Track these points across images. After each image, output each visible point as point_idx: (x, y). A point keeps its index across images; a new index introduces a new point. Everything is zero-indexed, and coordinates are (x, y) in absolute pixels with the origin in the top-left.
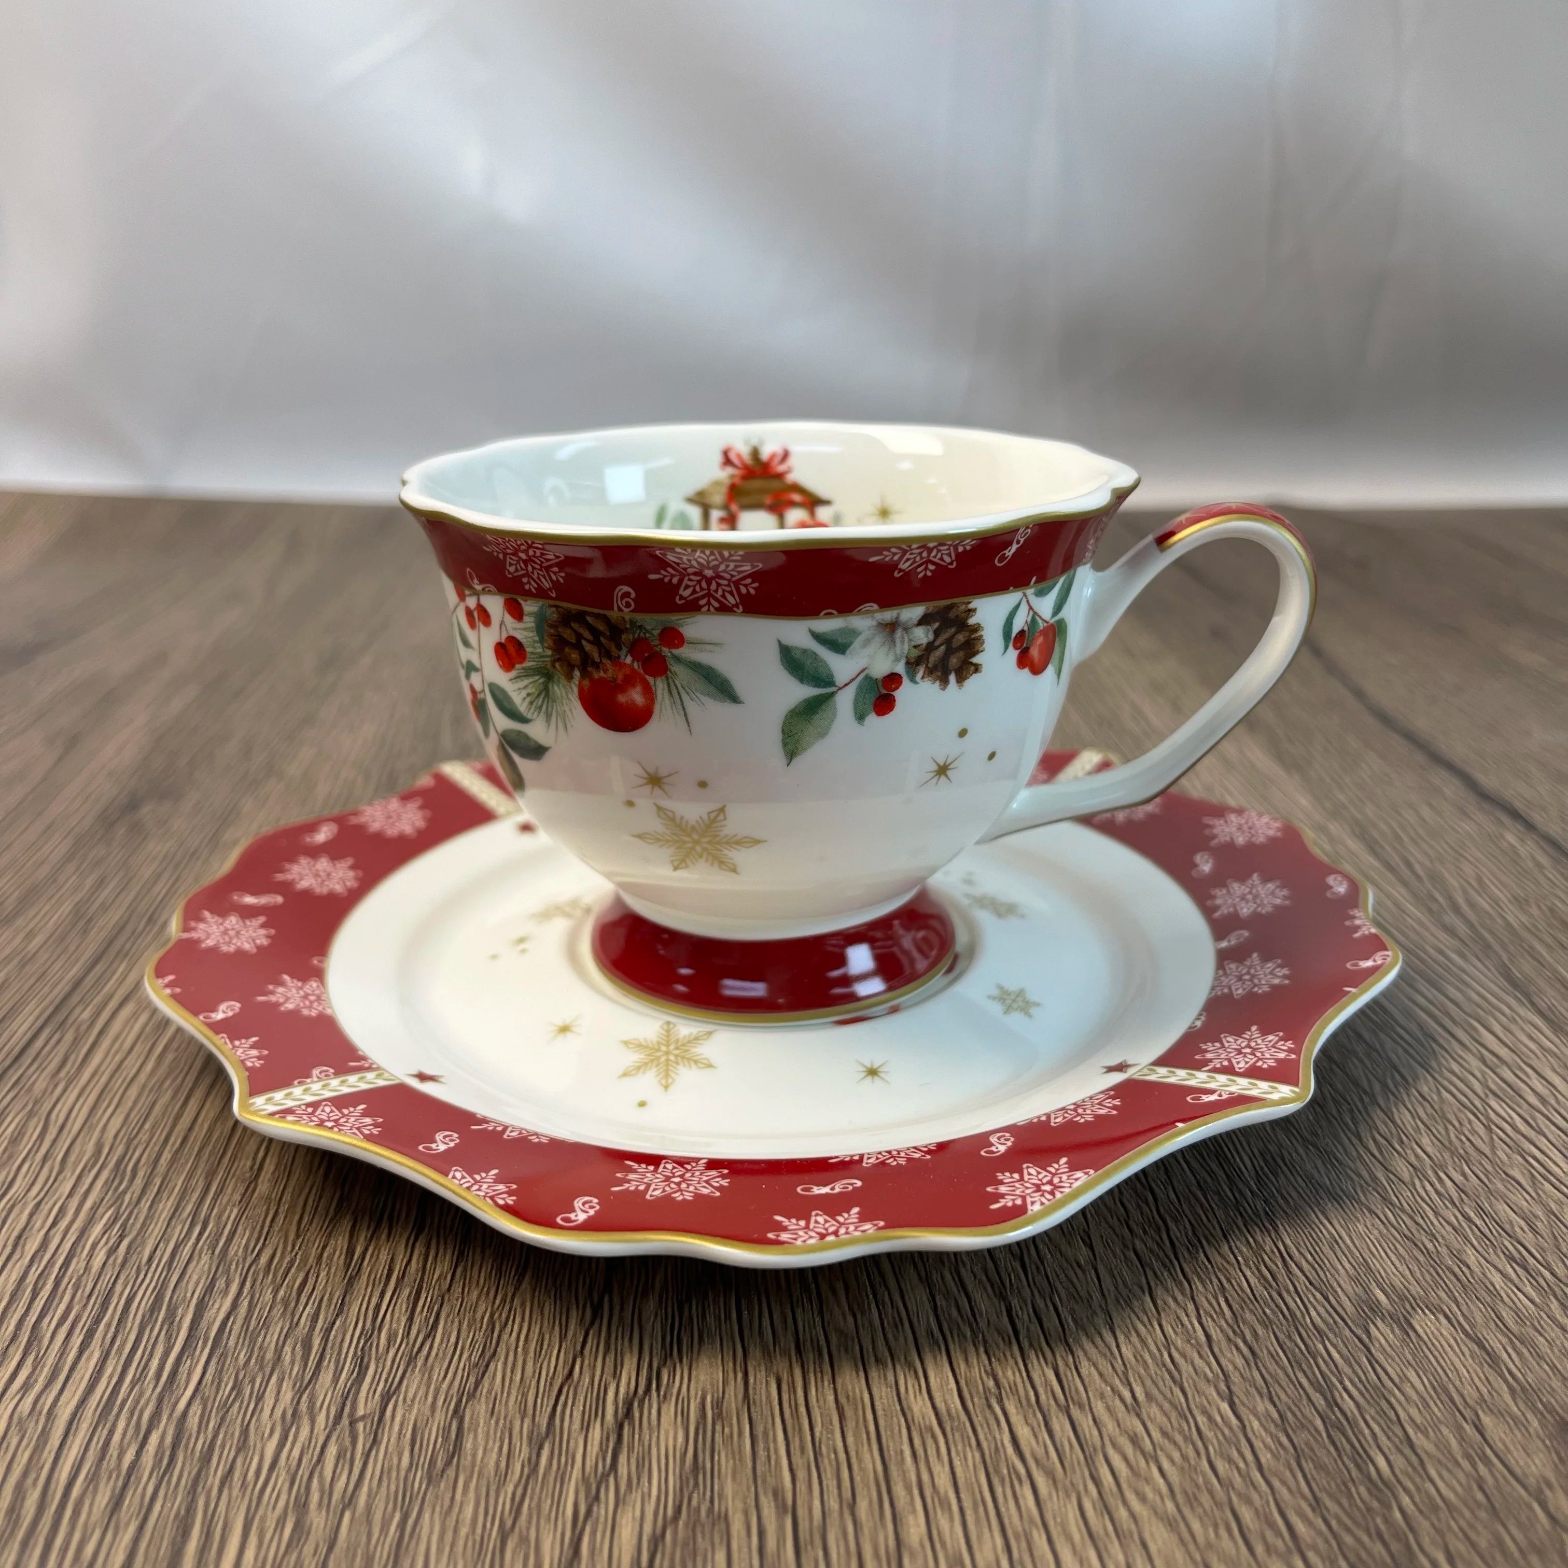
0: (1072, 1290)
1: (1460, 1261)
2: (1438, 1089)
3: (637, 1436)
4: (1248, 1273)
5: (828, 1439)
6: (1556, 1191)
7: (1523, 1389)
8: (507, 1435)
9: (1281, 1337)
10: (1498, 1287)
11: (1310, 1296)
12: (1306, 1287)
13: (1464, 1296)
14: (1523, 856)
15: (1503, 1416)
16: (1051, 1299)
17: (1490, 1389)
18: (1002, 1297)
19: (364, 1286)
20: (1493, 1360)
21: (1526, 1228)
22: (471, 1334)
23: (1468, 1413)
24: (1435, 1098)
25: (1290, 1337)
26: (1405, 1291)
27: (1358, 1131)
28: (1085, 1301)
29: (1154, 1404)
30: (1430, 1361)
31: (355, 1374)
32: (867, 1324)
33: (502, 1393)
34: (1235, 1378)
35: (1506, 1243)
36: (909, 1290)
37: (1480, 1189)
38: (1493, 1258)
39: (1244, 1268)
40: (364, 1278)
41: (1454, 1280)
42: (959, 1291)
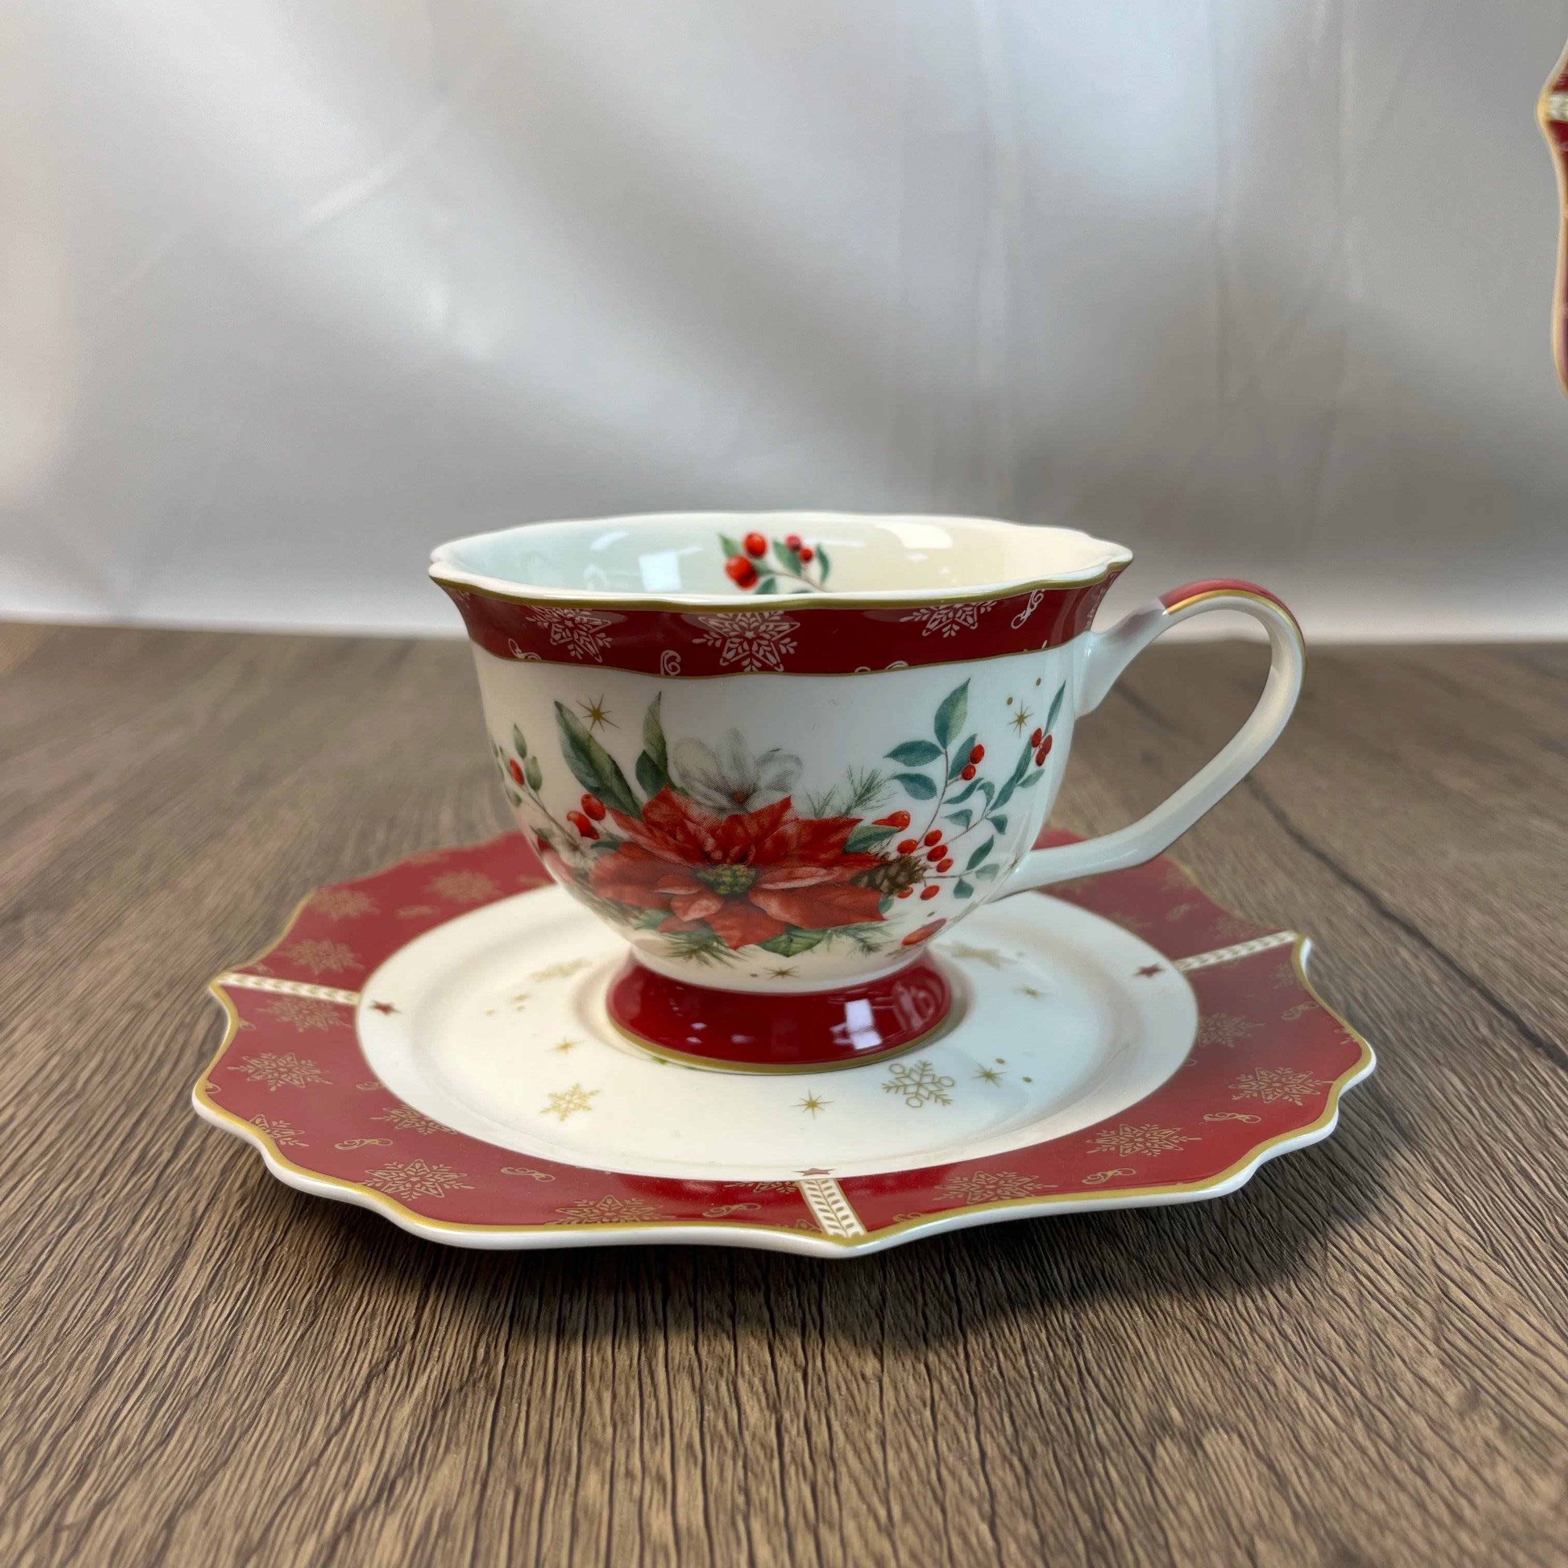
0: (851, 1403)
1: (1268, 1379)
2: (1280, 1207)
3: (352, 1550)
4: (1040, 1388)
5: (554, 1555)
6: (1382, 1310)
7: (1307, 1513)
8: (215, 1547)
9: (1060, 1454)
10: (1301, 1406)
11: (1100, 1412)
12: (1098, 1402)
13: (1263, 1414)
14: (1414, 970)
15: (1280, 1542)
16: (826, 1411)
17: (1272, 1512)
18: (775, 1408)
19: (109, 1392)
20: (1281, 1483)
21: (1343, 1346)
22: (208, 1441)
23: (1243, 1539)
24: (1275, 1216)
25: (1070, 1456)
26: (1202, 1409)
27: (1188, 1247)
28: (861, 1414)
29: (909, 1525)
30: (1213, 1482)
31: (74, 1482)
32: (625, 1436)
33: (222, 1504)
34: (1002, 1497)
35: (1321, 1362)
36: (680, 1401)
37: (1303, 1307)
38: (1303, 1376)
39: (1037, 1382)
40: (113, 1382)
41: (1257, 1398)
42: (731, 1402)
